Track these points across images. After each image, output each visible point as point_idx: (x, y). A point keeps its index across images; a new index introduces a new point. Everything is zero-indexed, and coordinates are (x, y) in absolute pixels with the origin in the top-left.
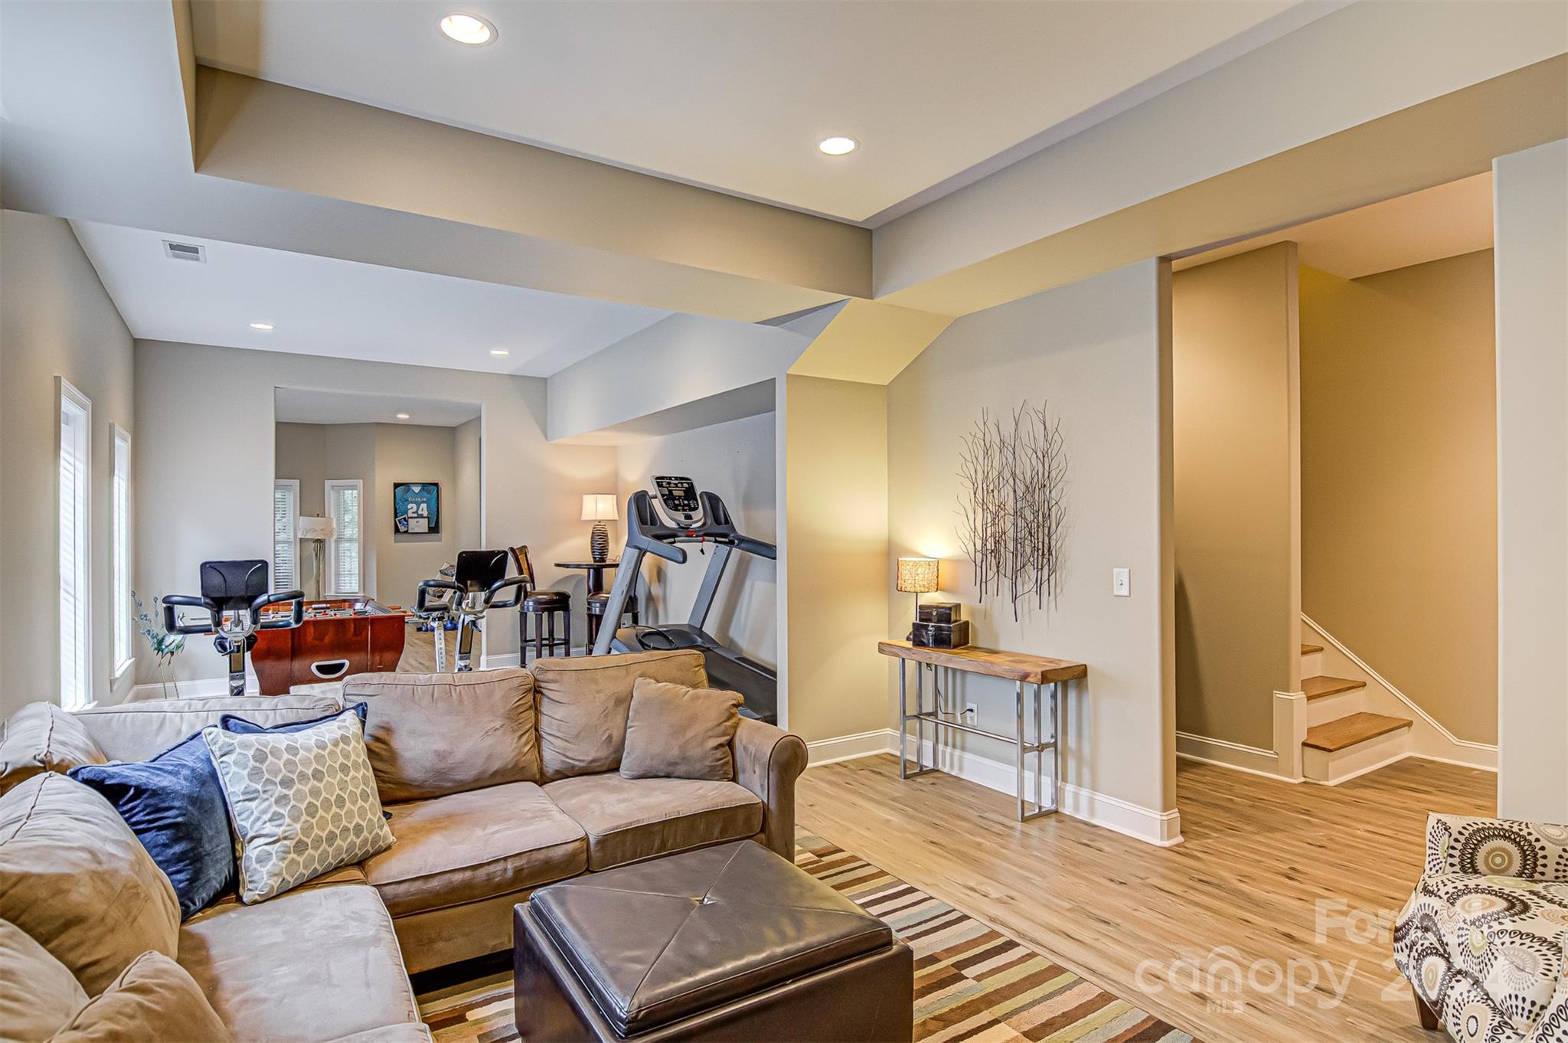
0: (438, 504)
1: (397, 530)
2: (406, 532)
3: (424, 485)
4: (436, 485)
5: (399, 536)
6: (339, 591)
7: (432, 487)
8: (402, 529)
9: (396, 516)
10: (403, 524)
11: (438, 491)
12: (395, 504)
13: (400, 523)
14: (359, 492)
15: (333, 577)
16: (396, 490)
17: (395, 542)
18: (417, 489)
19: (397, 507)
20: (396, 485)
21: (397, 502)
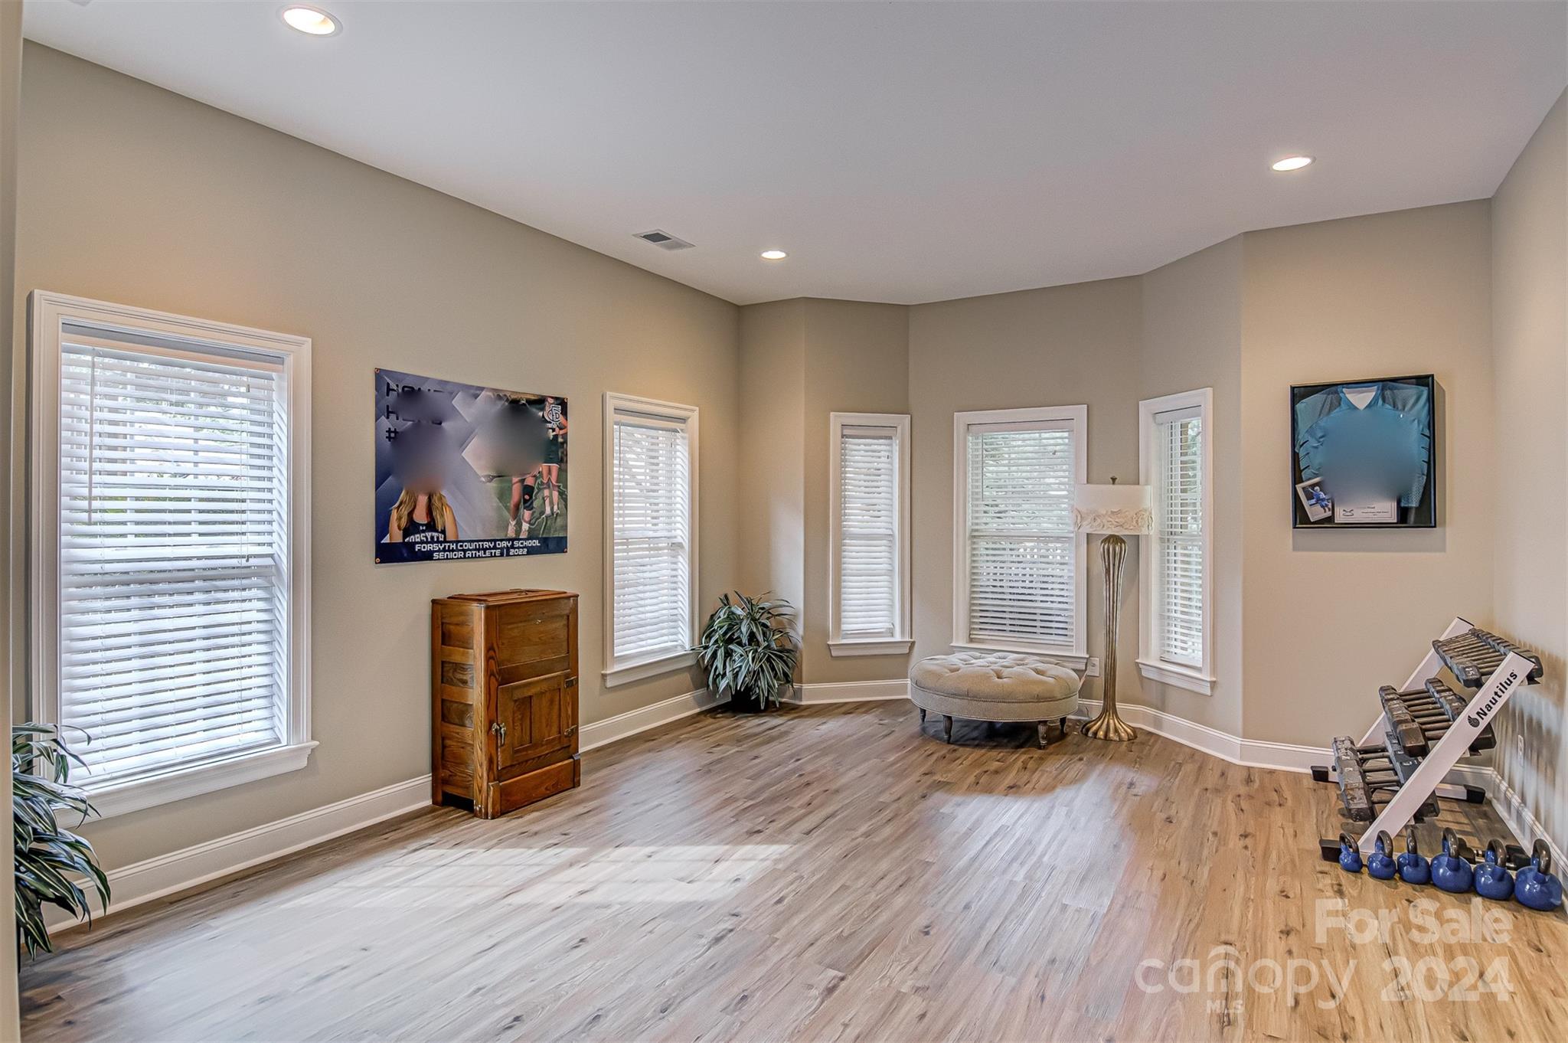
0: (1432, 438)
1: (1300, 517)
2: (1330, 520)
3: (1386, 385)
4: (1425, 381)
5: (1309, 535)
6: (1167, 657)
7: (1411, 392)
8: (1315, 513)
9: (1297, 478)
10: (1319, 500)
11: (1431, 399)
12: (1293, 446)
13: (1309, 497)
14: (1204, 423)
15: (1154, 622)
16: (1299, 406)
17: (1295, 549)
18: (1361, 399)
19: (1302, 453)
20: (1299, 394)
21: (1301, 438)
